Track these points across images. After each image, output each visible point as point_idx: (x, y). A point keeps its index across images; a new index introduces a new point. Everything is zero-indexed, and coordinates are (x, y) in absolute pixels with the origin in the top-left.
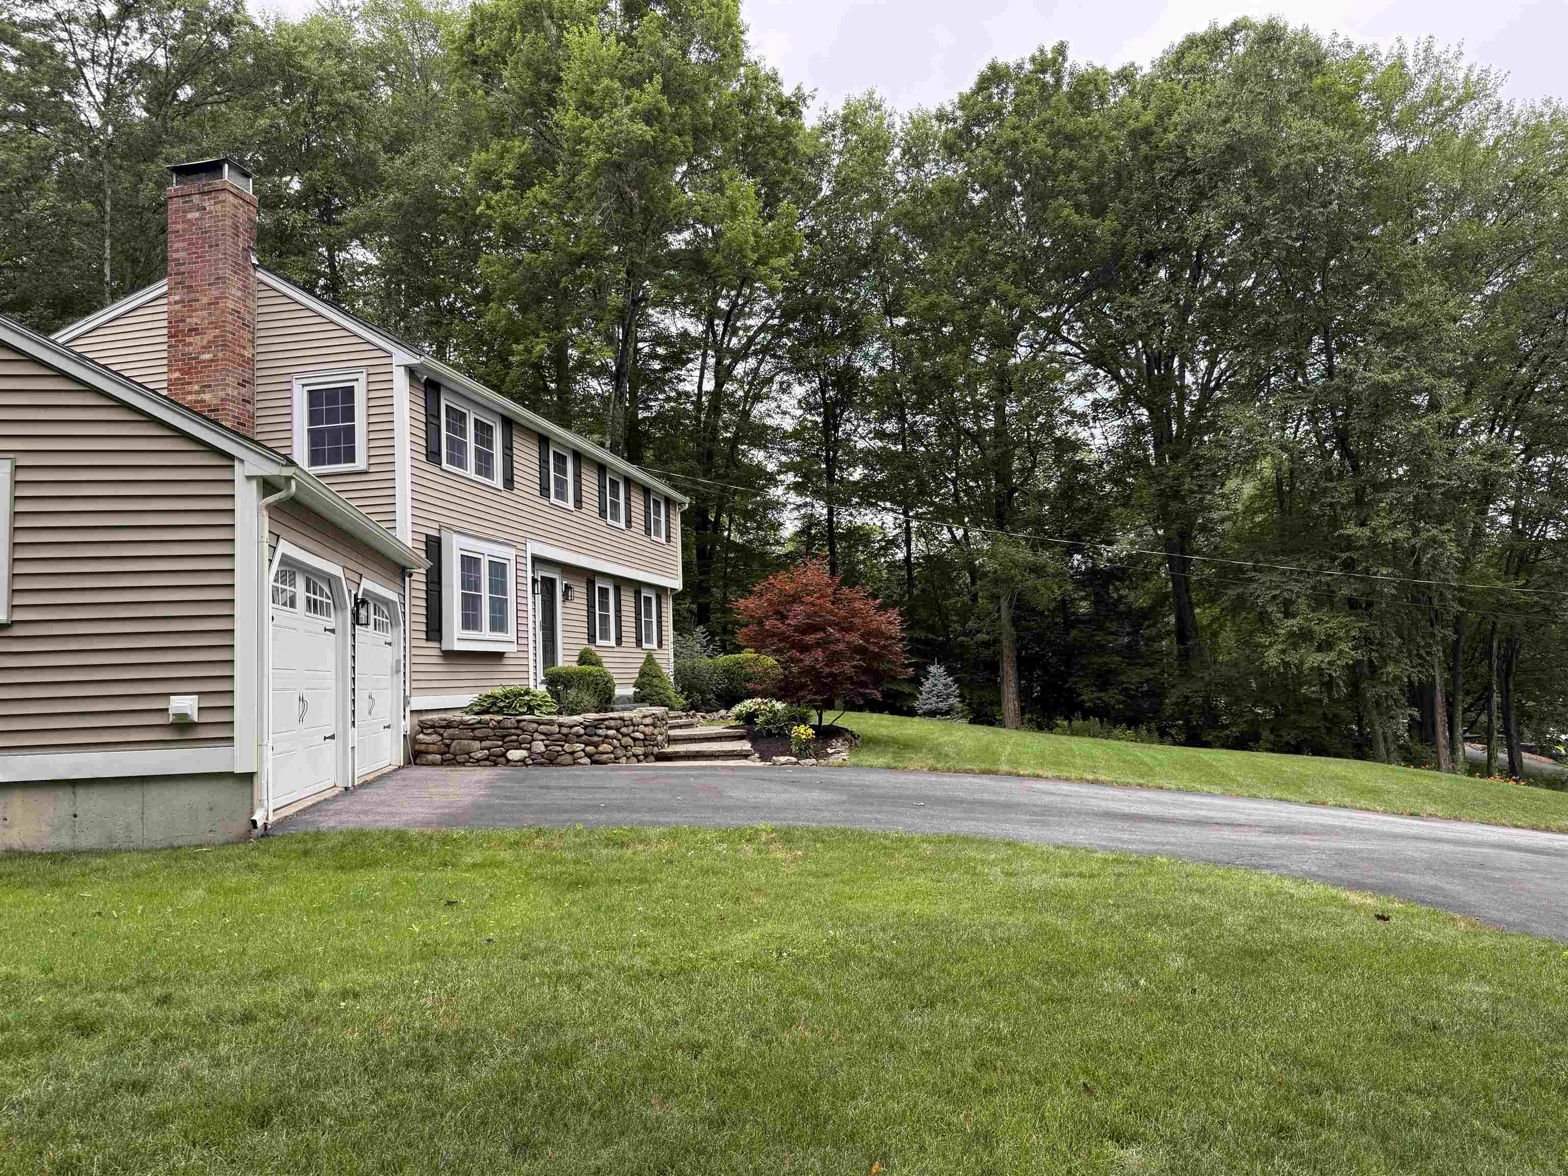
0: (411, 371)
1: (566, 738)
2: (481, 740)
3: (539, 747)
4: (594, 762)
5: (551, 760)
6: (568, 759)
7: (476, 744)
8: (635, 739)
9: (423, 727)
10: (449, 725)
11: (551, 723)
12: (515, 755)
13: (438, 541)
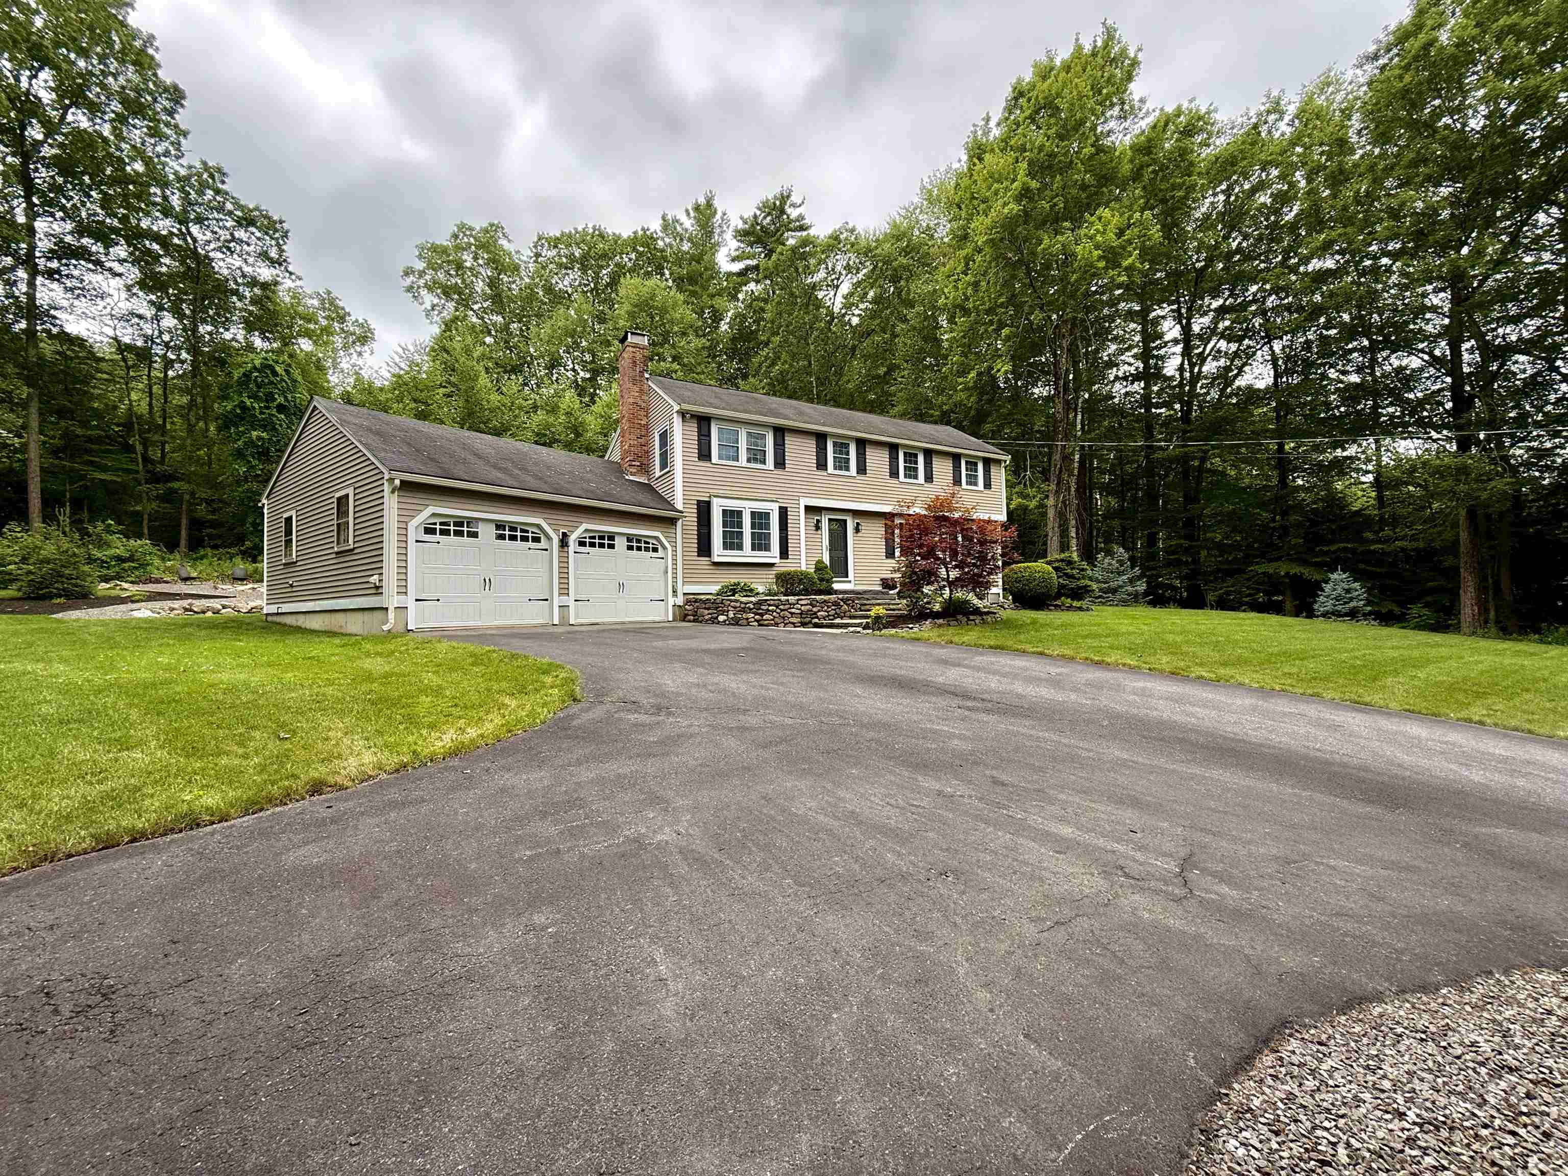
0: (683, 414)
1: (744, 610)
2: (708, 609)
3: (731, 615)
4: (760, 625)
5: (736, 622)
6: (745, 622)
7: (706, 612)
8: (792, 613)
9: (688, 602)
10: (696, 601)
11: (736, 601)
12: (722, 618)
13: (708, 504)
